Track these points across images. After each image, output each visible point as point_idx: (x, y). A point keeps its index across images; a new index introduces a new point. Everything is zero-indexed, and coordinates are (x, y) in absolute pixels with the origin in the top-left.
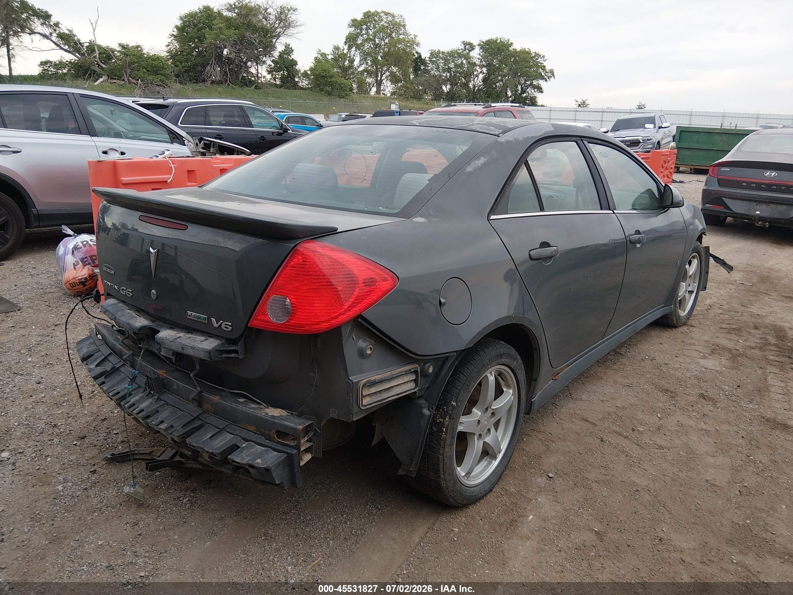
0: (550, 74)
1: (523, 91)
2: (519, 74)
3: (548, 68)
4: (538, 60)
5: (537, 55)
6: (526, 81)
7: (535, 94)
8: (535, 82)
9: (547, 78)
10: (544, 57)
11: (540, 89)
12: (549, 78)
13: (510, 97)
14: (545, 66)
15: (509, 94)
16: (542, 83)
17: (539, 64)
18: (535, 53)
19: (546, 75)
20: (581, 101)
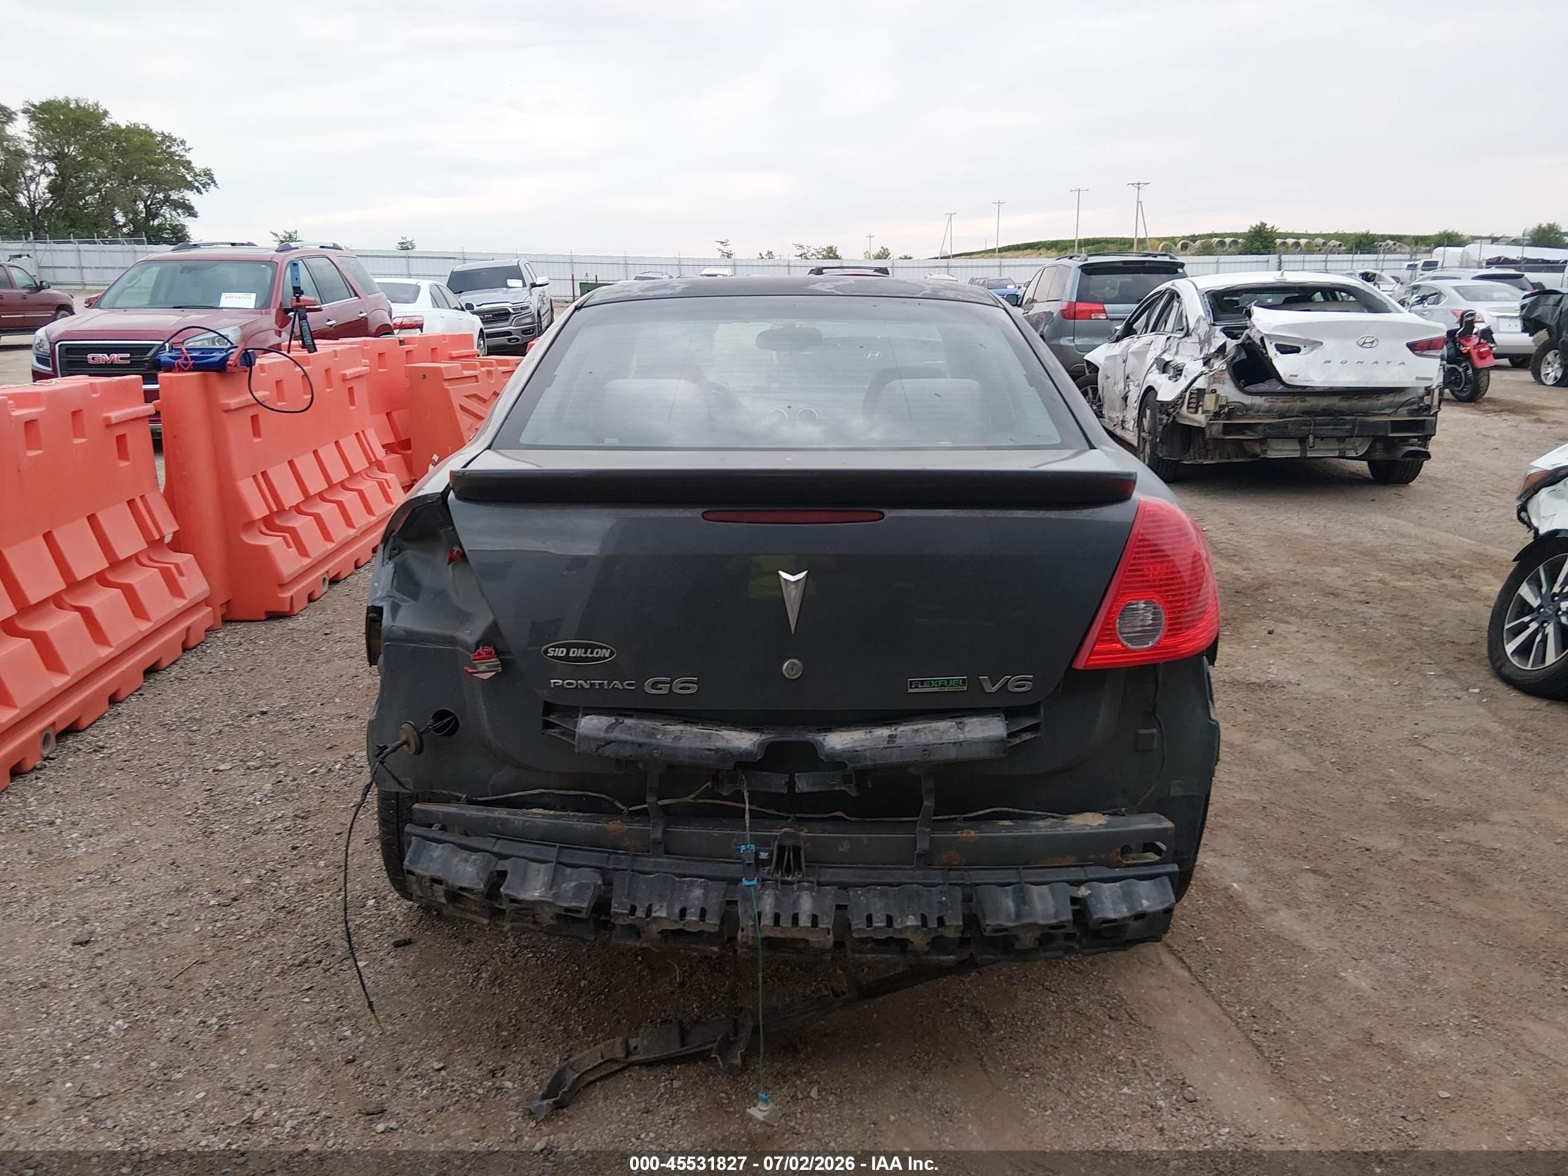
0: (205, 179)
1: (152, 214)
2: (135, 178)
3: (198, 165)
4: (172, 150)
5: (166, 137)
6: (153, 192)
7: (180, 219)
8: (175, 196)
9: (201, 187)
10: (183, 142)
11: (190, 211)
12: (204, 187)
13: (125, 225)
14: (189, 163)
15: (120, 218)
16: (191, 197)
17: (177, 158)
18: (163, 133)
19: (196, 180)
20: (284, 234)
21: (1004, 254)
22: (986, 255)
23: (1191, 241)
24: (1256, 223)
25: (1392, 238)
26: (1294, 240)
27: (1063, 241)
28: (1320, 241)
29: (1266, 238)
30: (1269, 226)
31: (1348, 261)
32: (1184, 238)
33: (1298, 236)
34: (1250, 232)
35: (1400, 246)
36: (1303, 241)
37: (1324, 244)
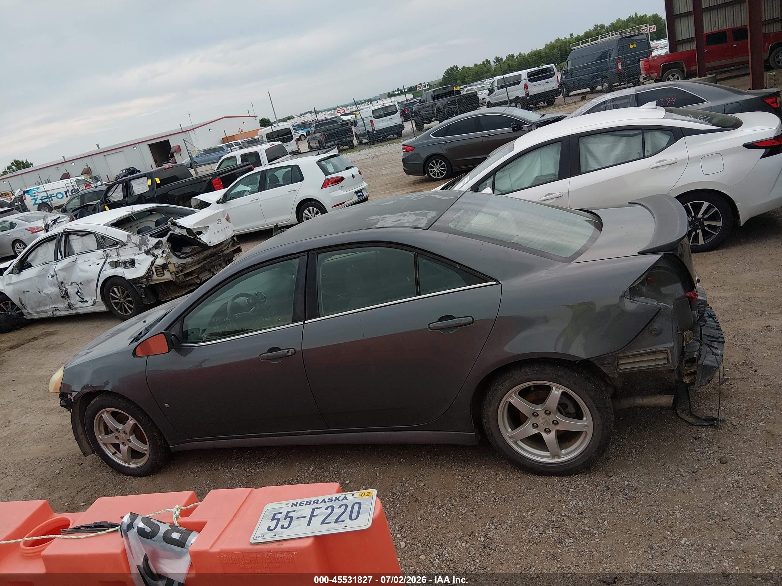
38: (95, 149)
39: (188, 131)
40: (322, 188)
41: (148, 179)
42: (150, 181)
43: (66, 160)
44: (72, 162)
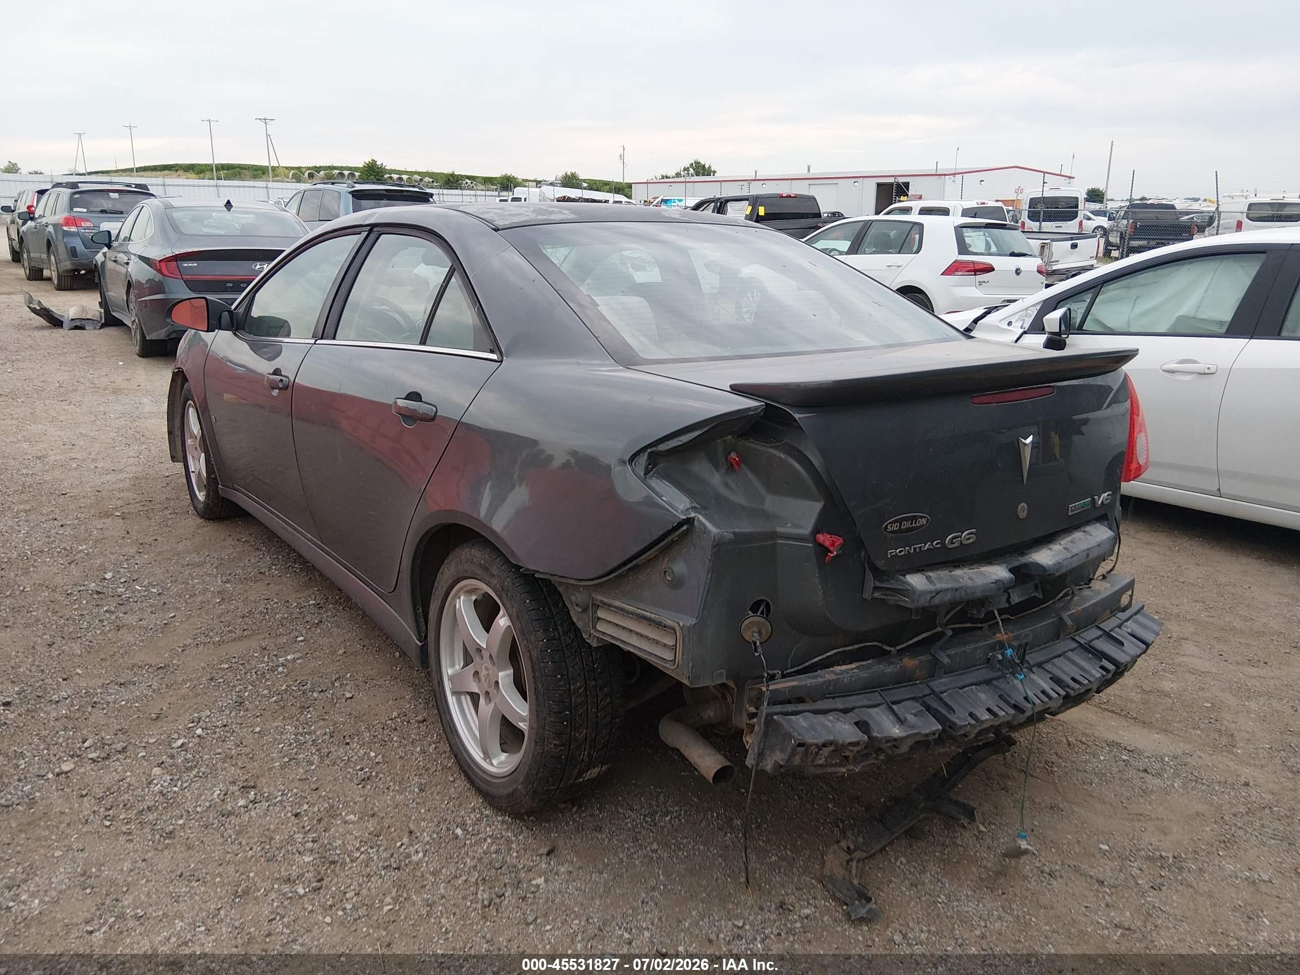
21: (141, 173)
22: (124, 174)
23: (316, 171)
24: (368, 160)
25: (469, 177)
26: (398, 176)
27: (199, 165)
28: (417, 177)
29: (378, 173)
30: (379, 163)
31: (459, 195)
32: (309, 168)
33: (399, 172)
34: (364, 166)
35: (476, 185)
36: (405, 177)
37: (421, 180)
38: (803, 172)
39: (945, 175)
40: (942, 274)
41: (749, 205)
42: (750, 208)
43: (758, 178)
44: (763, 182)
